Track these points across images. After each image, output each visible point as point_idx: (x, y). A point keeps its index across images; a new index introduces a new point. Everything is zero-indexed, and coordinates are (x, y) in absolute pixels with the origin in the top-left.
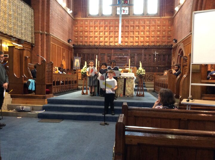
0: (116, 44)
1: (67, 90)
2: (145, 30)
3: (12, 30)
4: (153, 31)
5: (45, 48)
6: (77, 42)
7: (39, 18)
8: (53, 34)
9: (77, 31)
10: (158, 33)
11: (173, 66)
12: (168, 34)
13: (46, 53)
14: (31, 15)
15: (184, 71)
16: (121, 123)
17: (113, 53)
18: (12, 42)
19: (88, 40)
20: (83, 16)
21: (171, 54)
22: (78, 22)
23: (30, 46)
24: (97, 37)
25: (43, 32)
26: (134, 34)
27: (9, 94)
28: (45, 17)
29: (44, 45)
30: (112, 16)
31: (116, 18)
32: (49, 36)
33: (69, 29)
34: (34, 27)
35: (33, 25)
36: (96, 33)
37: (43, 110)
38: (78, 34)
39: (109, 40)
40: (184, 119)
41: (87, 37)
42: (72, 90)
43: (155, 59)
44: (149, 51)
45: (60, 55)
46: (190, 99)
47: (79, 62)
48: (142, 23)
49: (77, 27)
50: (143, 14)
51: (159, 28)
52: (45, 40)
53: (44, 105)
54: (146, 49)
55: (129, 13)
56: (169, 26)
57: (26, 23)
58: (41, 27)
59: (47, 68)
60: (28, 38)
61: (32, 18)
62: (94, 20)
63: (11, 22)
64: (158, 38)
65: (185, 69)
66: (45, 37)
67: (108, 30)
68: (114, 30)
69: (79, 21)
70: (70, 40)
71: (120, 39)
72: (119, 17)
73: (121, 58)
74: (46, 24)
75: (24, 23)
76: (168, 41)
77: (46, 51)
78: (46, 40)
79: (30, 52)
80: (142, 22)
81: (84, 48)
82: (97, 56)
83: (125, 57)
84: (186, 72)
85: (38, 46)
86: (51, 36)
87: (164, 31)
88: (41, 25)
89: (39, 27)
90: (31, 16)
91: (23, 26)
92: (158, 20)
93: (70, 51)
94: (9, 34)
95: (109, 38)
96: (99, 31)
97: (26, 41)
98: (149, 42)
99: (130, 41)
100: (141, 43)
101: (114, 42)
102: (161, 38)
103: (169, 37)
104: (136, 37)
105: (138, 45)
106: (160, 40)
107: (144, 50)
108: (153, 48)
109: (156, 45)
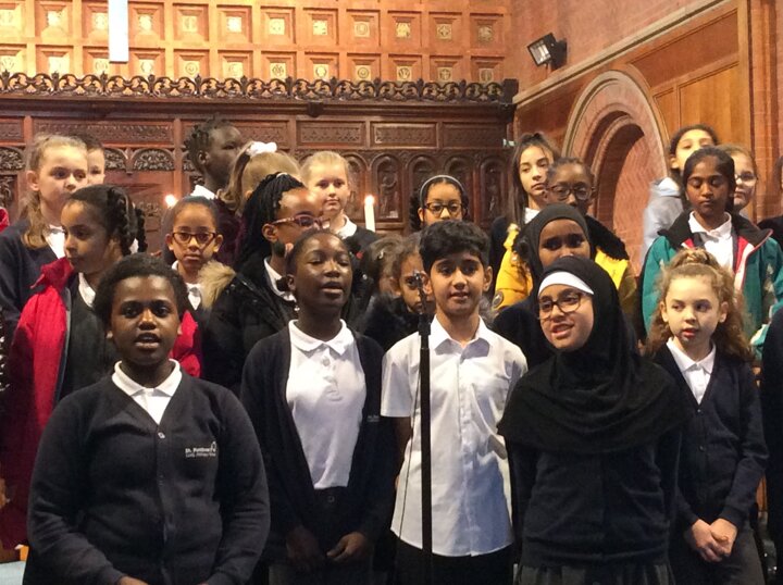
44: (343, 132)
54: (315, 110)
64: (403, 30)
76: (479, 52)
98: (338, 54)
99: (180, 46)
100: (274, 65)
101: (31, 48)
102: (426, 27)
103: (489, 24)
104: (229, 14)
105: (253, 82)
106: (417, 45)
107: (298, 122)
108: (371, 102)
109: (396, 85)
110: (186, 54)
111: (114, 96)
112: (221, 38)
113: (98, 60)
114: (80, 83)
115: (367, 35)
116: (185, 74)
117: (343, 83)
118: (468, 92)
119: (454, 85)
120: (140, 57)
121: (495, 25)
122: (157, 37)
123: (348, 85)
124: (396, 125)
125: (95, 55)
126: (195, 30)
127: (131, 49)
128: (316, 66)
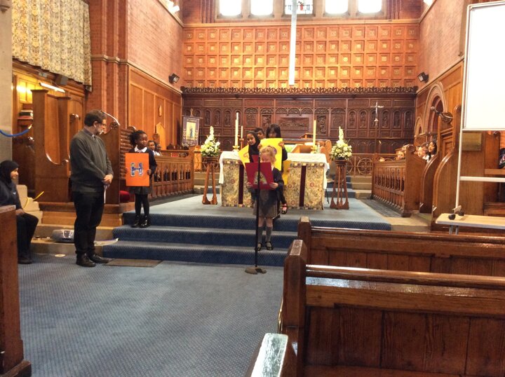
0: (284, 86)
1: (168, 194)
2: (353, 52)
3: (40, 53)
4: (371, 54)
5: (116, 95)
6: (191, 81)
7: (101, 24)
8: (135, 61)
9: (191, 56)
10: (384, 59)
11: (418, 138)
12: (407, 60)
13: (119, 108)
14: (84, 17)
15: (444, 150)
16: (296, 257)
17: (275, 106)
18: (39, 81)
19: (218, 76)
20: (205, 19)
21: (414, 108)
22: (193, 34)
23: (82, 91)
24: (237, 69)
25: (111, 58)
26: (325, 61)
27: (36, 202)
28: (117, 23)
29: (113, 88)
30: (273, 19)
31: (283, 24)
32: (124, 68)
33: (173, 50)
34: (89, 46)
35: (87, 41)
36: (236, 61)
37: (115, 238)
38: (192, 63)
39: (267, 76)
40: (442, 254)
41: (213, 69)
42: (179, 193)
43: (376, 120)
44: (362, 103)
45: (152, 112)
46: (456, 213)
47: (196, 129)
48: (345, 35)
49: (191, 45)
50: (348, 13)
51: (385, 46)
52: (116, 77)
53: (117, 228)
54: (354, 96)
55: (314, 11)
56: (409, 43)
57: (71, 37)
58: (108, 46)
59: (122, 142)
60: (76, 72)
61: (85, 24)
62: (230, 29)
63: (36, 33)
64: (383, 72)
65: (446, 143)
66: (116, 70)
67: (264, 51)
68: (278, 53)
69: (195, 32)
70: (174, 76)
71: (292, 75)
72: (290, 20)
73: (294, 120)
74: (117, 38)
75: (66, 36)
76: (407, 78)
77: (119, 102)
78: (119, 77)
79: (81, 106)
80: (346, 33)
81: (208, 97)
82: (237, 114)
83: (304, 116)
84: (448, 151)
85: (101, 92)
86: (130, 67)
87: (399, 54)
88: (106, 41)
89: (101, 46)
90: (84, 21)
91: (64, 44)
92: (384, 27)
93: (174, 103)
94: (32, 63)
95: (265, 73)
96: (242, 54)
97: (73, 80)
98: (362, 80)
99: (317, 79)
100: (343, 83)
101: (277, 81)
102: (390, 70)
103: (411, 69)
104: (331, 69)
105: (336, 89)
106: (387, 76)
107: (349, 100)
108: (371, 94)
109: (379, 89)
110: (319, 81)
111: (297, 94)
112: (328, 76)
114: (288, 90)
115: (372, 74)
116: (317, 87)
117: (363, 88)
118: (402, 90)
119: (398, 88)
120: (305, 82)
121: (413, 69)
122: (311, 77)
126: (321, 74)
128: (355, 83)
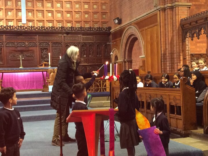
4: (77, 3)
12: (102, 8)
17: (4, 40)
26: (43, 6)
44: (74, 38)
54: (67, 33)
76: (103, 21)
98: (72, 21)
99: (38, 20)
100: (59, 23)
101: (5, 20)
102: (92, 15)
104: (48, 12)
105: (54, 27)
106: (89, 19)
107: (64, 36)
108: (80, 32)
109: (85, 28)
111: (23, 30)
112: (47, 18)
113: (20, 22)
115: (79, 17)
116: (39, 26)
117: (74, 28)
118: (101, 30)
119: (98, 28)
120: (29, 22)
121: (106, 15)
122: (33, 17)
123: (75, 28)
124: (85, 37)
125: (19, 21)
126: (41, 16)
127: (27, 20)
128: (68, 24)
